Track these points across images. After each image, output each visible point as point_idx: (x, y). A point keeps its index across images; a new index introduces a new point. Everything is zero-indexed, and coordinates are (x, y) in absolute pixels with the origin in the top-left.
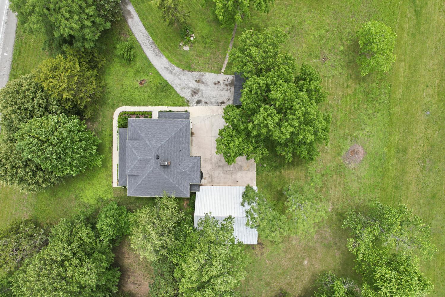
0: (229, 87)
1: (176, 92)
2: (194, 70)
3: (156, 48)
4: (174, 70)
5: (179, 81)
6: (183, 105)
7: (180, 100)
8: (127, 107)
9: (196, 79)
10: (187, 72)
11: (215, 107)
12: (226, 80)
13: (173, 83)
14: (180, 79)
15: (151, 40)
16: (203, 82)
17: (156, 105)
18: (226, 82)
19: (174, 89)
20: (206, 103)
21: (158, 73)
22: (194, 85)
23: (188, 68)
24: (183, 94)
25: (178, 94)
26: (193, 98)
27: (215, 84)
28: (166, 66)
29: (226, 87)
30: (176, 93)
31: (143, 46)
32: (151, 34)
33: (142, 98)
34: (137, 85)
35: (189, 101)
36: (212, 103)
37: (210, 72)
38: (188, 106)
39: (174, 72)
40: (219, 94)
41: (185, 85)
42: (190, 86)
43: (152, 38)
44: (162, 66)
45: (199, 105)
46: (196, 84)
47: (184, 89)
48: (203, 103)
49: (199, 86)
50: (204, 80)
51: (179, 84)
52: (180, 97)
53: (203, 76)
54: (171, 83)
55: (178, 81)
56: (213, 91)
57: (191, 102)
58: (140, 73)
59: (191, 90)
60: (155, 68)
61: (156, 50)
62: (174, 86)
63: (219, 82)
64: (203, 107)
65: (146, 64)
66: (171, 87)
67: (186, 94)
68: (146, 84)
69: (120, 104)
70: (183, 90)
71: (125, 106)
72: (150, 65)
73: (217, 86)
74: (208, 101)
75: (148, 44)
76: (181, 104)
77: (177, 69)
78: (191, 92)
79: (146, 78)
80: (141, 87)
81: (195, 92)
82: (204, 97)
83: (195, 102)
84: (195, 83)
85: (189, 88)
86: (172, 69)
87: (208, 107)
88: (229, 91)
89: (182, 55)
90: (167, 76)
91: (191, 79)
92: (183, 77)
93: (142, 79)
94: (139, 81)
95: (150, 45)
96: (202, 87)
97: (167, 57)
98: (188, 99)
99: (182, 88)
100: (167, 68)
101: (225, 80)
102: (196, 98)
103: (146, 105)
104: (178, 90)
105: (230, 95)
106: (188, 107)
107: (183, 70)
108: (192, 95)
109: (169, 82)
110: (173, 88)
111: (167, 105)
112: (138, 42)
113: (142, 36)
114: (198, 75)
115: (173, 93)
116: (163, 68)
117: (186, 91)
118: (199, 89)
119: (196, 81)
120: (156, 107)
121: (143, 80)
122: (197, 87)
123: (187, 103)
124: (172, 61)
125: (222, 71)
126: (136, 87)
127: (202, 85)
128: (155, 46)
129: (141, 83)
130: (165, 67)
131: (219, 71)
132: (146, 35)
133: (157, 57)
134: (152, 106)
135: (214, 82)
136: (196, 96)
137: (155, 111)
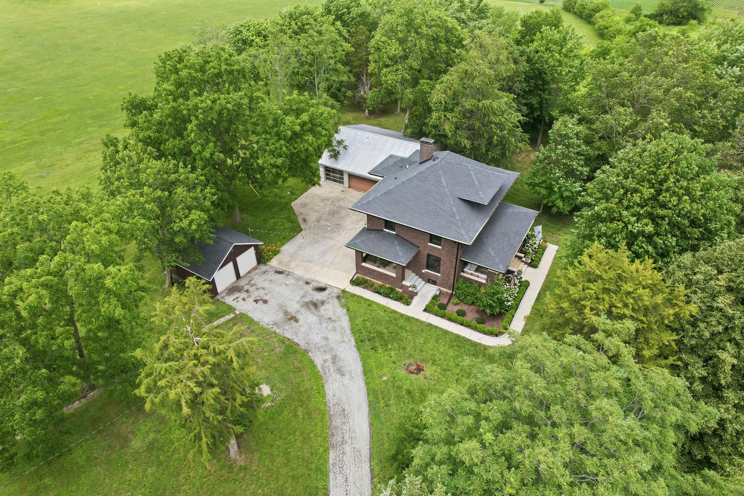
0: (246, 288)
1: (350, 320)
2: (283, 340)
3: (336, 428)
4: (325, 361)
5: (329, 336)
6: (353, 295)
7: (351, 305)
8: (478, 341)
9: (294, 324)
10: (302, 344)
11: (298, 272)
12: (240, 299)
14: (326, 339)
15: (332, 455)
16: (286, 313)
17: (409, 319)
18: (244, 295)
19: (351, 326)
20: (307, 283)
21: (365, 372)
22: (307, 318)
23: (291, 349)
24: (341, 312)
25: (350, 317)
26: (324, 298)
27: (265, 302)
28: (338, 376)
29: (251, 289)
31: (365, 452)
32: (322, 472)
33: (432, 341)
34: (429, 370)
35: (338, 297)
36: (298, 279)
37: (257, 323)
38: (344, 291)
39: (328, 357)
40: (272, 286)
41: (325, 325)
42: (315, 318)
43: (326, 461)
44: (346, 380)
45: (322, 285)
46: (301, 317)
47: (330, 319)
48: (316, 284)
49: (298, 311)
50: (281, 315)
51: (334, 330)
52: (348, 310)
53: (275, 324)
54: (350, 340)
55: (334, 337)
56: (279, 293)
57: (334, 295)
58: (409, 392)
59: (319, 311)
60: (367, 384)
61: (337, 422)
62: (348, 332)
63: (256, 301)
64: (319, 279)
65: (382, 404)
66: (354, 331)
67: (333, 309)
68: (408, 362)
69: (491, 351)
70: (334, 318)
71: (480, 344)
72: (375, 398)
73: (265, 298)
74: (301, 283)
75: (347, 448)
76: (356, 297)
77: (318, 360)
78: (322, 309)
79: (402, 373)
80: (423, 361)
81: (315, 305)
82: (302, 292)
83: (327, 292)
84: (301, 319)
85: (320, 317)
86: (329, 363)
87: (308, 276)
88: (252, 282)
89: (284, 380)
90: (350, 357)
91: (303, 330)
92: (316, 338)
93: (413, 376)
94: (421, 376)
95: (343, 442)
96: (293, 307)
97: (321, 392)
98: (336, 301)
99: (334, 321)
100: (340, 371)
101: (244, 299)
102: (319, 296)
103: (429, 325)
104: (345, 322)
105: (257, 277)
106: (347, 290)
107: (307, 351)
108: (323, 303)
109: (353, 343)
110: (352, 329)
111: (385, 309)
112: (372, 471)
113: (350, 479)
114: (284, 329)
115: (359, 321)
116: (348, 376)
117: (330, 314)
118: (302, 306)
119: (297, 321)
120: (409, 314)
121: (411, 372)
122: (303, 310)
123: (343, 296)
124: (318, 377)
125: (232, 316)
126: (434, 368)
127: (289, 310)
128: (333, 435)
129: (419, 370)
130: (343, 375)
131: (241, 317)
132: (340, 478)
133: (346, 407)
134: (417, 320)
135: (265, 306)
136: (318, 300)
137: (416, 310)
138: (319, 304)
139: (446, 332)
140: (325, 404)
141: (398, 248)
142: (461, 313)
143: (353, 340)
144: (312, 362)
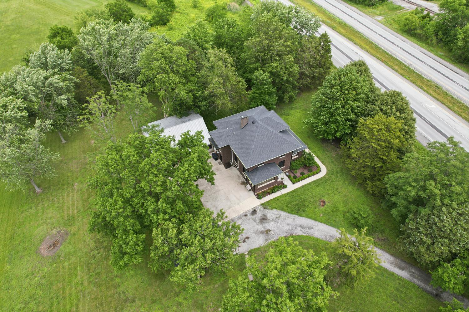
4: (301, 231)
5: (288, 223)
6: (268, 202)
7: (274, 206)
8: (320, 177)
11: (234, 215)
13: (293, 218)
16: (262, 233)
17: (294, 191)
19: (286, 212)
20: (246, 215)
21: (315, 220)
22: (270, 226)
24: (275, 212)
25: (280, 210)
26: (262, 214)
27: (248, 238)
28: (312, 230)
30: (283, 210)
33: (312, 191)
34: (326, 199)
35: (264, 208)
36: (240, 218)
37: (261, 247)
38: (262, 204)
39: (300, 229)
41: (279, 221)
42: (273, 223)
44: (316, 228)
45: (252, 210)
46: (268, 228)
47: (277, 217)
48: (248, 213)
49: (264, 227)
50: (262, 235)
51: (285, 219)
52: (276, 209)
53: (266, 240)
54: (294, 217)
55: (289, 221)
57: (262, 209)
58: (332, 211)
59: (269, 219)
60: (321, 222)
62: (289, 215)
63: (244, 242)
64: (246, 209)
65: (333, 222)
66: (291, 212)
67: (271, 214)
68: (318, 204)
69: (327, 177)
72: (330, 223)
73: (244, 237)
74: (244, 218)
76: (270, 202)
77: (298, 232)
78: (268, 217)
79: (323, 209)
80: (320, 199)
81: (264, 219)
82: (251, 220)
83: (258, 210)
84: (270, 228)
85: (273, 220)
86: (303, 230)
87: (241, 212)
90: (303, 221)
91: (277, 231)
92: (286, 228)
93: (326, 206)
94: (327, 203)
96: (260, 228)
97: (318, 240)
98: (266, 211)
99: (279, 217)
100: (309, 228)
101: (239, 246)
102: (259, 215)
103: (303, 187)
104: (283, 214)
108: (264, 215)
109: (296, 216)
110: (289, 213)
111: (284, 196)
114: (272, 238)
115: (286, 208)
116: (314, 227)
117: (274, 216)
118: (262, 224)
119: (270, 231)
121: (324, 205)
122: (264, 225)
123: (265, 206)
124: (309, 237)
125: (247, 256)
126: (325, 197)
127: (261, 230)
129: (324, 202)
130: (312, 228)
131: (250, 253)
133: (329, 234)
134: (297, 189)
135: (250, 240)
136: (261, 217)
137: (291, 187)
138: (265, 218)
139: (310, 184)
140: (324, 241)
141: (272, 169)
142: (302, 174)
143: (295, 215)
144: (298, 236)
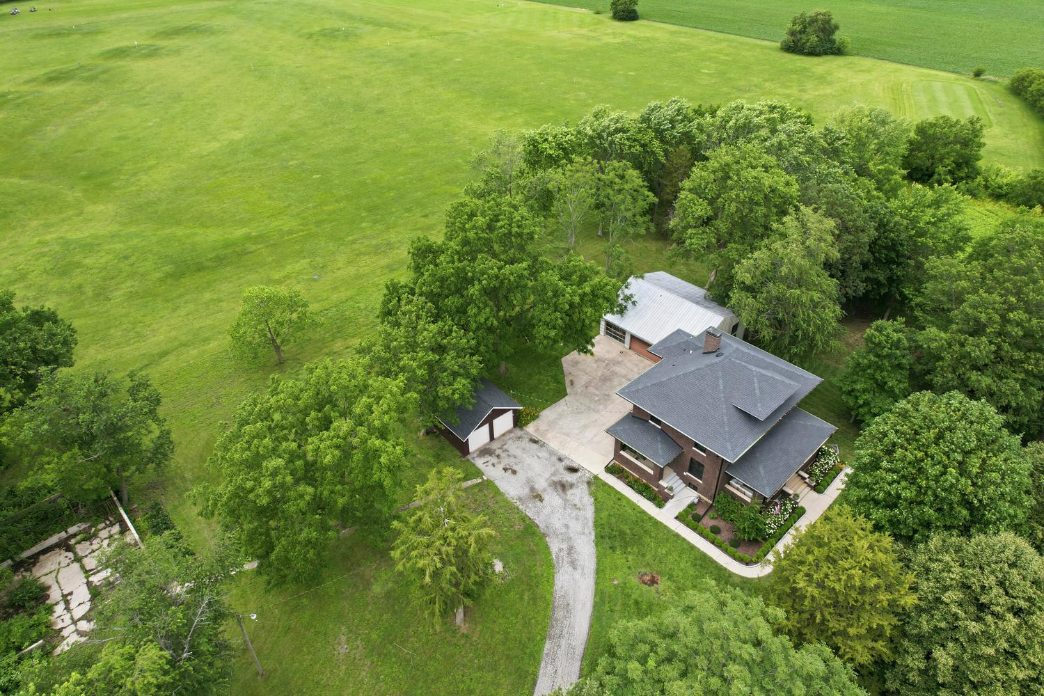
0: (498, 452)
1: (595, 512)
2: (524, 518)
3: (556, 620)
4: (561, 550)
5: (570, 524)
6: (605, 484)
7: (600, 495)
8: (725, 566)
9: (539, 503)
10: (542, 526)
11: (553, 444)
12: (490, 463)
13: (586, 531)
14: (567, 526)
15: (547, 646)
16: (532, 489)
17: (657, 524)
18: (494, 460)
19: (595, 518)
20: (560, 460)
21: (599, 571)
22: (553, 499)
23: (530, 530)
24: (588, 501)
25: (596, 508)
26: (574, 481)
27: (514, 472)
28: (571, 569)
29: (503, 455)
30: (597, 511)
31: (579, 650)
32: (535, 659)
33: (675, 555)
34: (663, 584)
35: (589, 483)
36: (552, 453)
37: (502, 494)
38: (596, 477)
39: (565, 546)
40: (524, 456)
41: (568, 511)
42: (560, 501)
43: (541, 650)
44: (577, 575)
45: (575, 465)
46: (546, 497)
47: (575, 505)
48: (567, 463)
49: (545, 490)
50: (527, 490)
51: (577, 519)
52: (596, 500)
53: (520, 499)
54: (590, 533)
55: (575, 526)
56: (529, 465)
57: (585, 480)
58: (637, 603)
59: (566, 494)
60: (597, 583)
61: (559, 614)
62: (591, 524)
63: (505, 470)
64: (573, 457)
65: (607, 608)
66: (598, 524)
67: (580, 494)
68: (643, 570)
69: (737, 580)
70: (579, 505)
71: (726, 569)
72: (601, 601)
73: (515, 468)
74: (554, 459)
75: (563, 643)
77: (555, 546)
78: (570, 492)
79: (634, 581)
80: (659, 573)
81: (563, 487)
82: (553, 469)
83: (578, 474)
84: (546, 499)
85: (566, 501)
86: (564, 554)
87: (563, 452)
88: (505, 447)
89: (517, 561)
90: (586, 550)
91: (546, 511)
92: (557, 524)
93: (645, 587)
94: (653, 589)
95: (560, 636)
96: (541, 484)
97: (550, 581)
98: (585, 486)
99: (579, 509)
100: (573, 564)
101: (493, 465)
102: (569, 478)
103: (677, 536)
104: (589, 513)
105: (510, 442)
106: (599, 476)
107: (544, 535)
108: (572, 486)
109: (593, 537)
110: (595, 522)
111: (634, 507)
112: (581, 670)
113: (560, 672)
114: (527, 507)
115: (603, 515)
116: (579, 571)
117: (577, 501)
118: (550, 485)
119: (541, 500)
120: (659, 519)
121: (645, 583)
122: (550, 490)
123: (594, 482)
124: (550, 566)
125: (480, 480)
126: (669, 583)
127: (536, 487)
128: (552, 626)
129: (653, 582)
130: (575, 568)
131: (488, 485)
132: (550, 669)
133: (571, 602)
134: (665, 527)
135: (513, 476)
136: (567, 481)
137: (667, 515)
138: (567, 487)
139: (693, 547)
140: (552, 594)
141: (659, 445)
142: (715, 530)
143: (593, 533)
144: (547, 547)
